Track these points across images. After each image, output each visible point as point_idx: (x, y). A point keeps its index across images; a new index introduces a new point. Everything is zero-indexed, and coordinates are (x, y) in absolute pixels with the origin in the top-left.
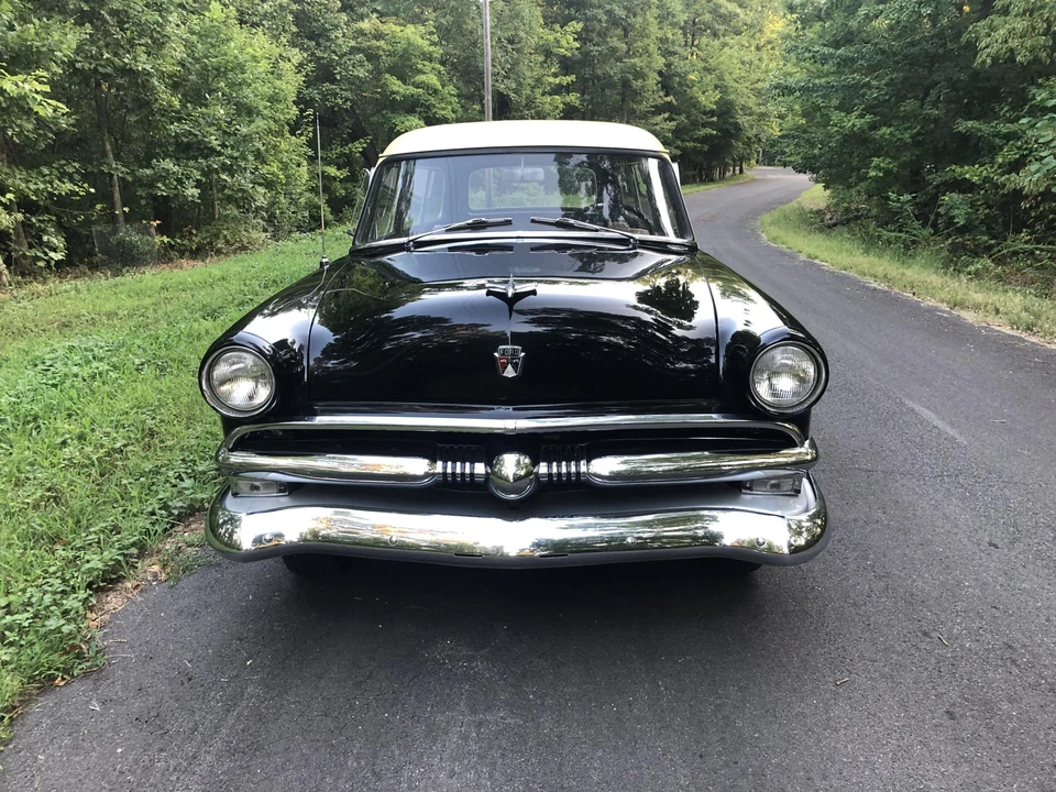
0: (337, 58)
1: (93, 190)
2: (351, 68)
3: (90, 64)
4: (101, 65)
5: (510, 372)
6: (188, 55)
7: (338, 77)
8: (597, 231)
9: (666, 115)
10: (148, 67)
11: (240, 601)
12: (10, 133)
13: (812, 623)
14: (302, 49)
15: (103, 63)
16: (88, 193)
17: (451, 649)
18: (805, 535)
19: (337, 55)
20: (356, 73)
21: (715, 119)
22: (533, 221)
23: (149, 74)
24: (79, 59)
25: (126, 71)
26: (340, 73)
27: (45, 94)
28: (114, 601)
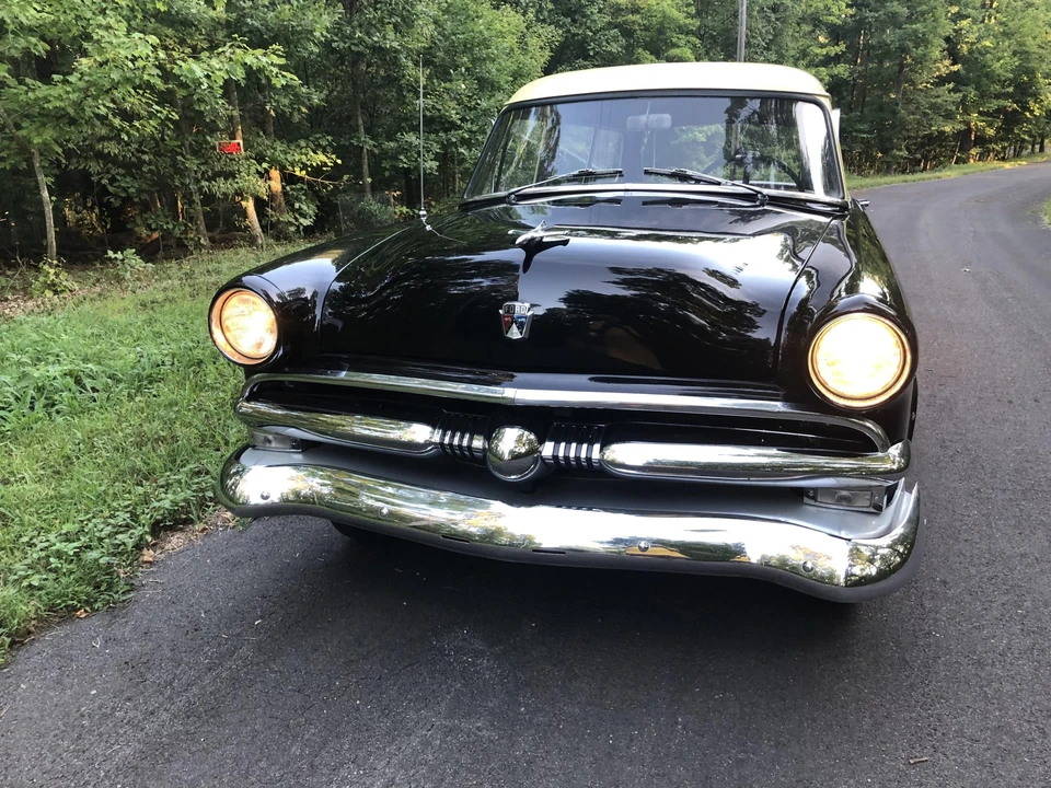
0: (591, 34)
1: (339, 161)
2: (604, 43)
3: (345, 43)
4: (354, 44)
5: (515, 334)
6: (439, 34)
7: (591, 53)
8: (719, 184)
9: (951, 85)
10: (395, 44)
11: (286, 557)
12: (268, 108)
13: (908, 677)
14: (558, 25)
15: (356, 42)
16: (335, 163)
17: (464, 639)
18: (877, 564)
19: (591, 31)
20: (609, 49)
21: (1011, 89)
22: (646, 172)
23: (396, 51)
24: (336, 38)
25: (378, 50)
26: (593, 49)
27: (281, 67)
28: (176, 541)
